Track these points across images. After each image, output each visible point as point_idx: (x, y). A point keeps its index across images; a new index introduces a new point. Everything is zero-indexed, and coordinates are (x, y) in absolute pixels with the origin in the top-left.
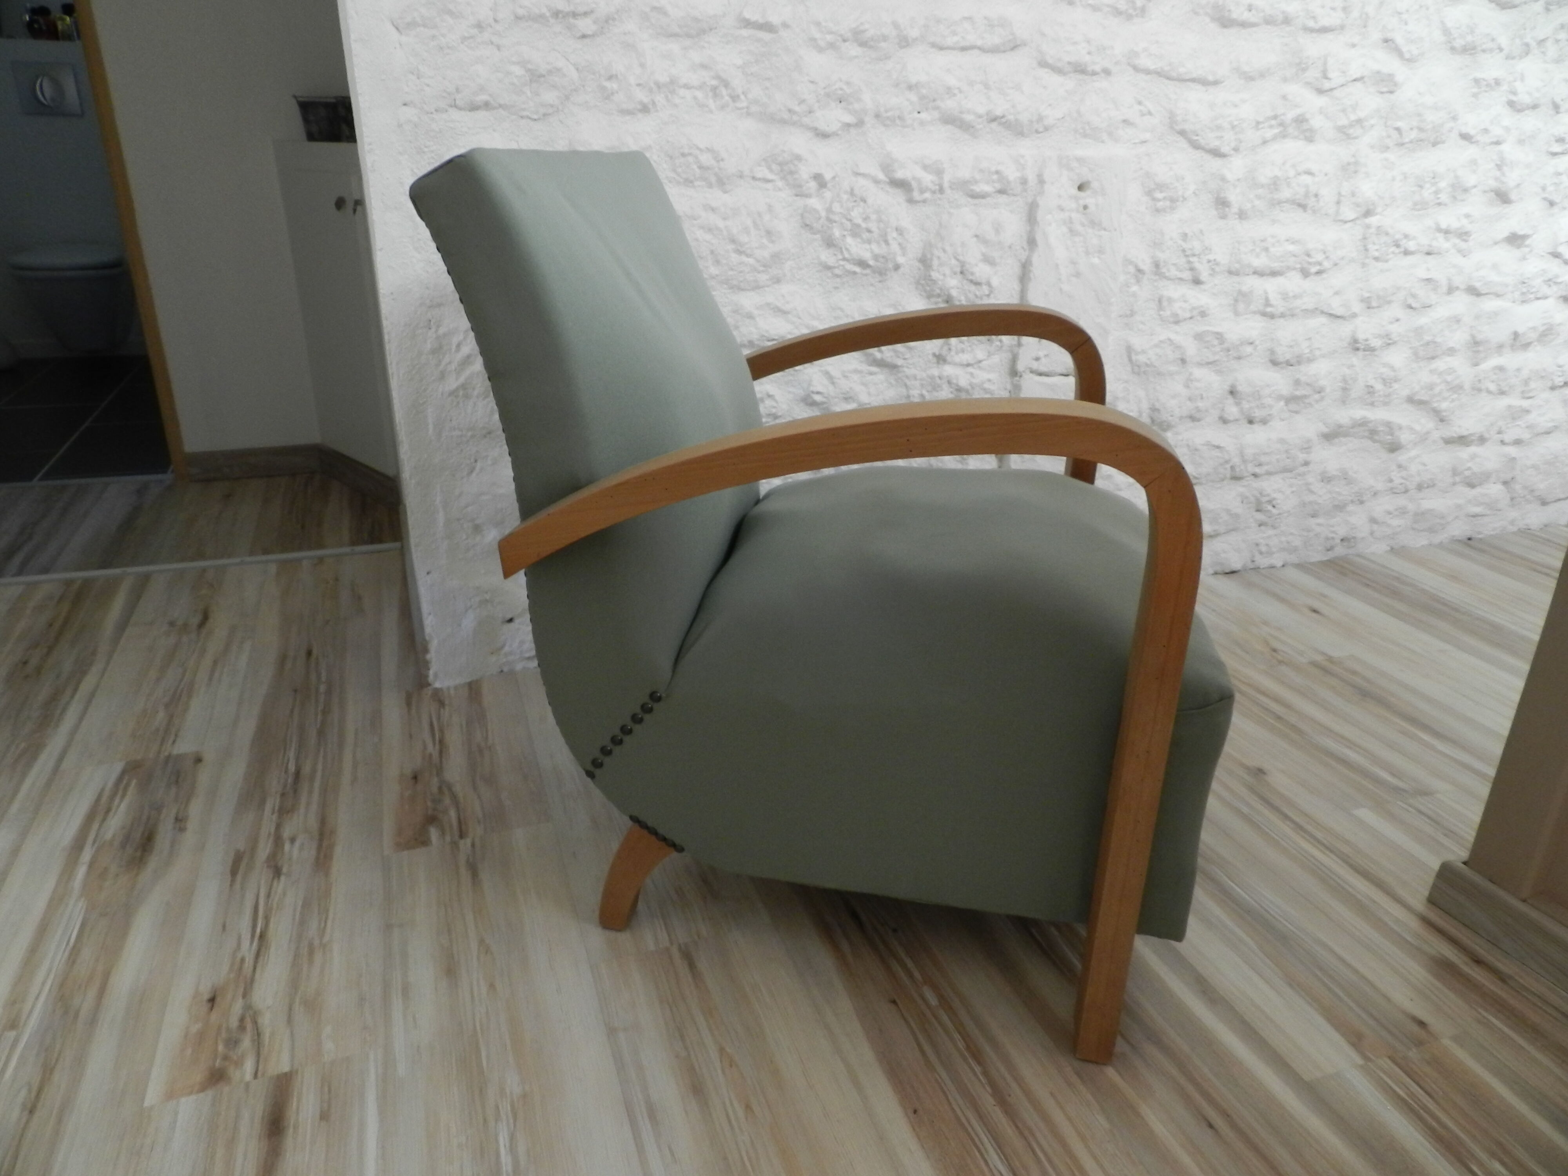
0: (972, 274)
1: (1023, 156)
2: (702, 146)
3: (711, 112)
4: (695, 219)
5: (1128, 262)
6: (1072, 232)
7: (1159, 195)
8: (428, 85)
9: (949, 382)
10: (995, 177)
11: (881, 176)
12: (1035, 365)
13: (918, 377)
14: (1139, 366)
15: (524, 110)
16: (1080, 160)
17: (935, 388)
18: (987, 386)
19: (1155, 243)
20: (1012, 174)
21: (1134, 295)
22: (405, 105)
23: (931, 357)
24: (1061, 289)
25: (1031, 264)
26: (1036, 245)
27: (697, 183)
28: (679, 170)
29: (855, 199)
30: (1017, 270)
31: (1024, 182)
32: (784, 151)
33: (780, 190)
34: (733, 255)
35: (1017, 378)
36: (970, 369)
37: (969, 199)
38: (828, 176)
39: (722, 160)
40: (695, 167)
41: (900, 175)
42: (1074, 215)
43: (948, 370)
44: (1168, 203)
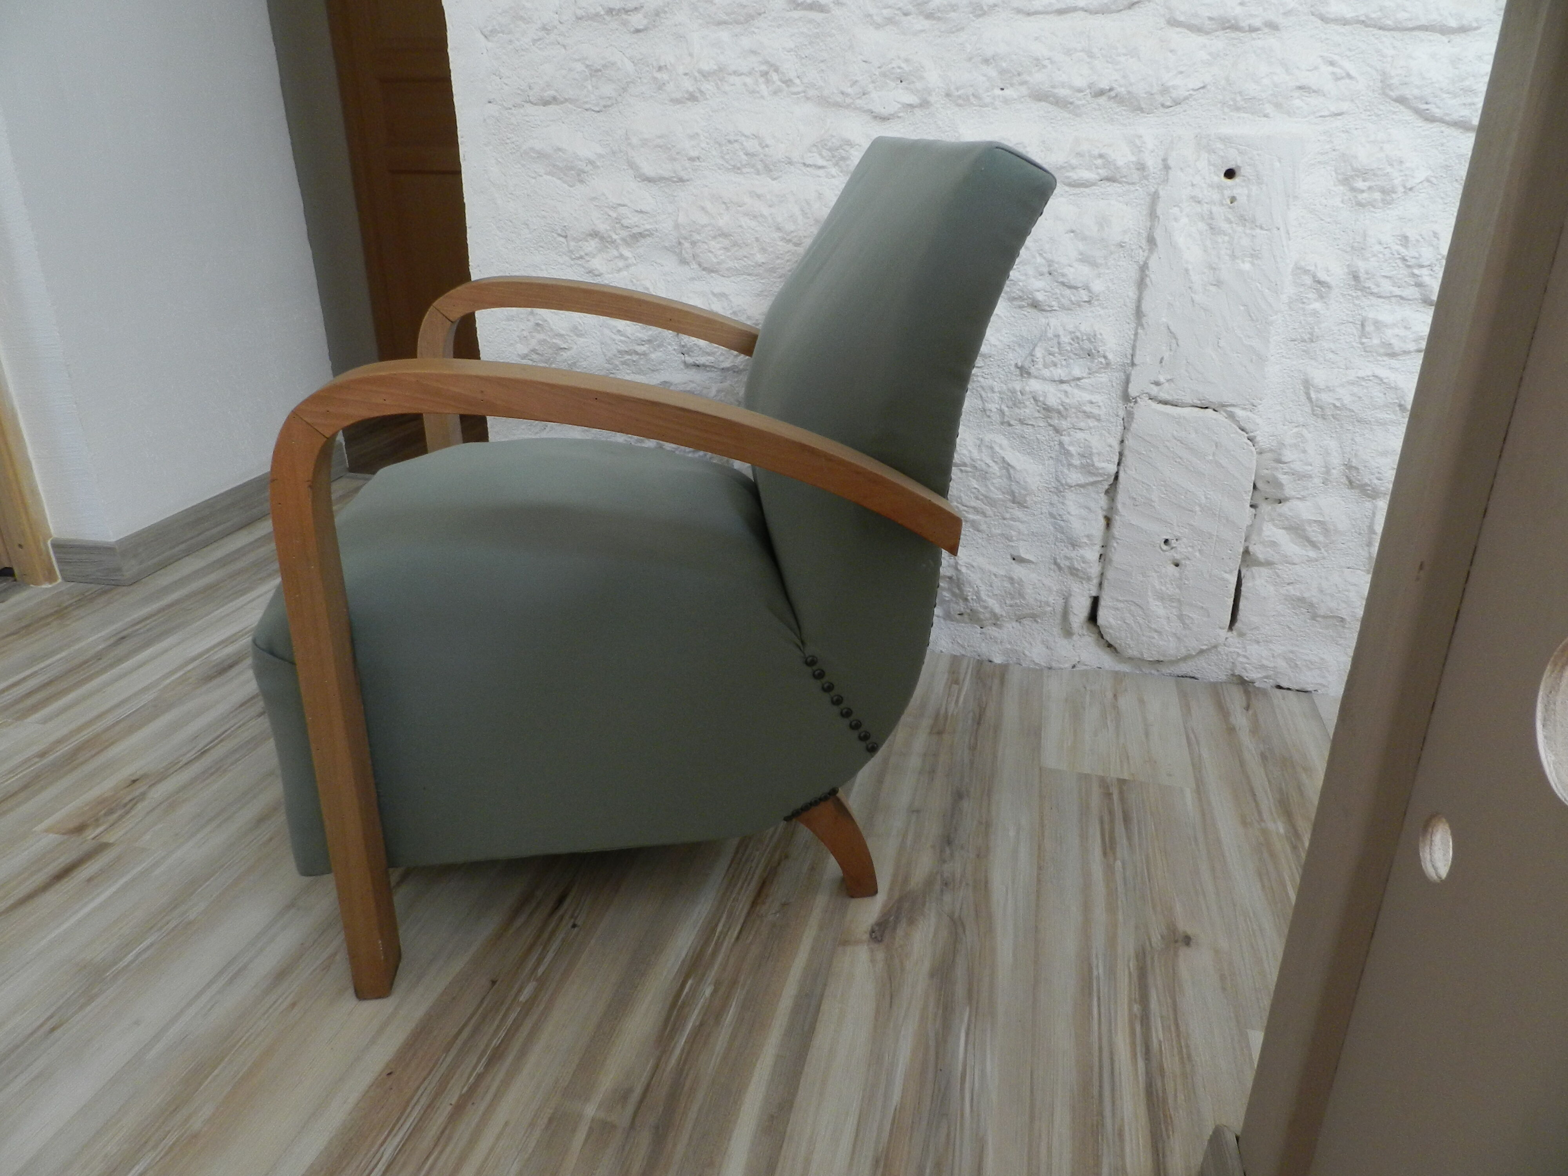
0: (1063, 275)
1: (1140, 137)
2: (747, 133)
4: (740, 206)
5: (1300, 270)
6: (1213, 230)
7: (1360, 184)
8: (506, 84)
9: (1035, 399)
10: (1099, 162)
12: (1154, 390)
13: (996, 389)
14: (1323, 409)
15: (586, 103)
16: (1226, 140)
17: (1016, 404)
18: (1088, 408)
19: (1352, 247)
20: (1123, 156)
21: (1315, 313)
22: (490, 102)
23: (1013, 368)
24: (1193, 301)
25: (1148, 268)
26: (1155, 244)
27: (745, 170)
28: (727, 157)
30: (1133, 273)
31: (1141, 167)
32: (833, 136)
33: (833, 177)
34: (780, 243)
35: (1132, 404)
36: (1065, 387)
37: (1067, 188)
39: (767, 146)
40: (741, 153)
42: (1215, 209)
43: (1034, 385)
44: (1377, 195)
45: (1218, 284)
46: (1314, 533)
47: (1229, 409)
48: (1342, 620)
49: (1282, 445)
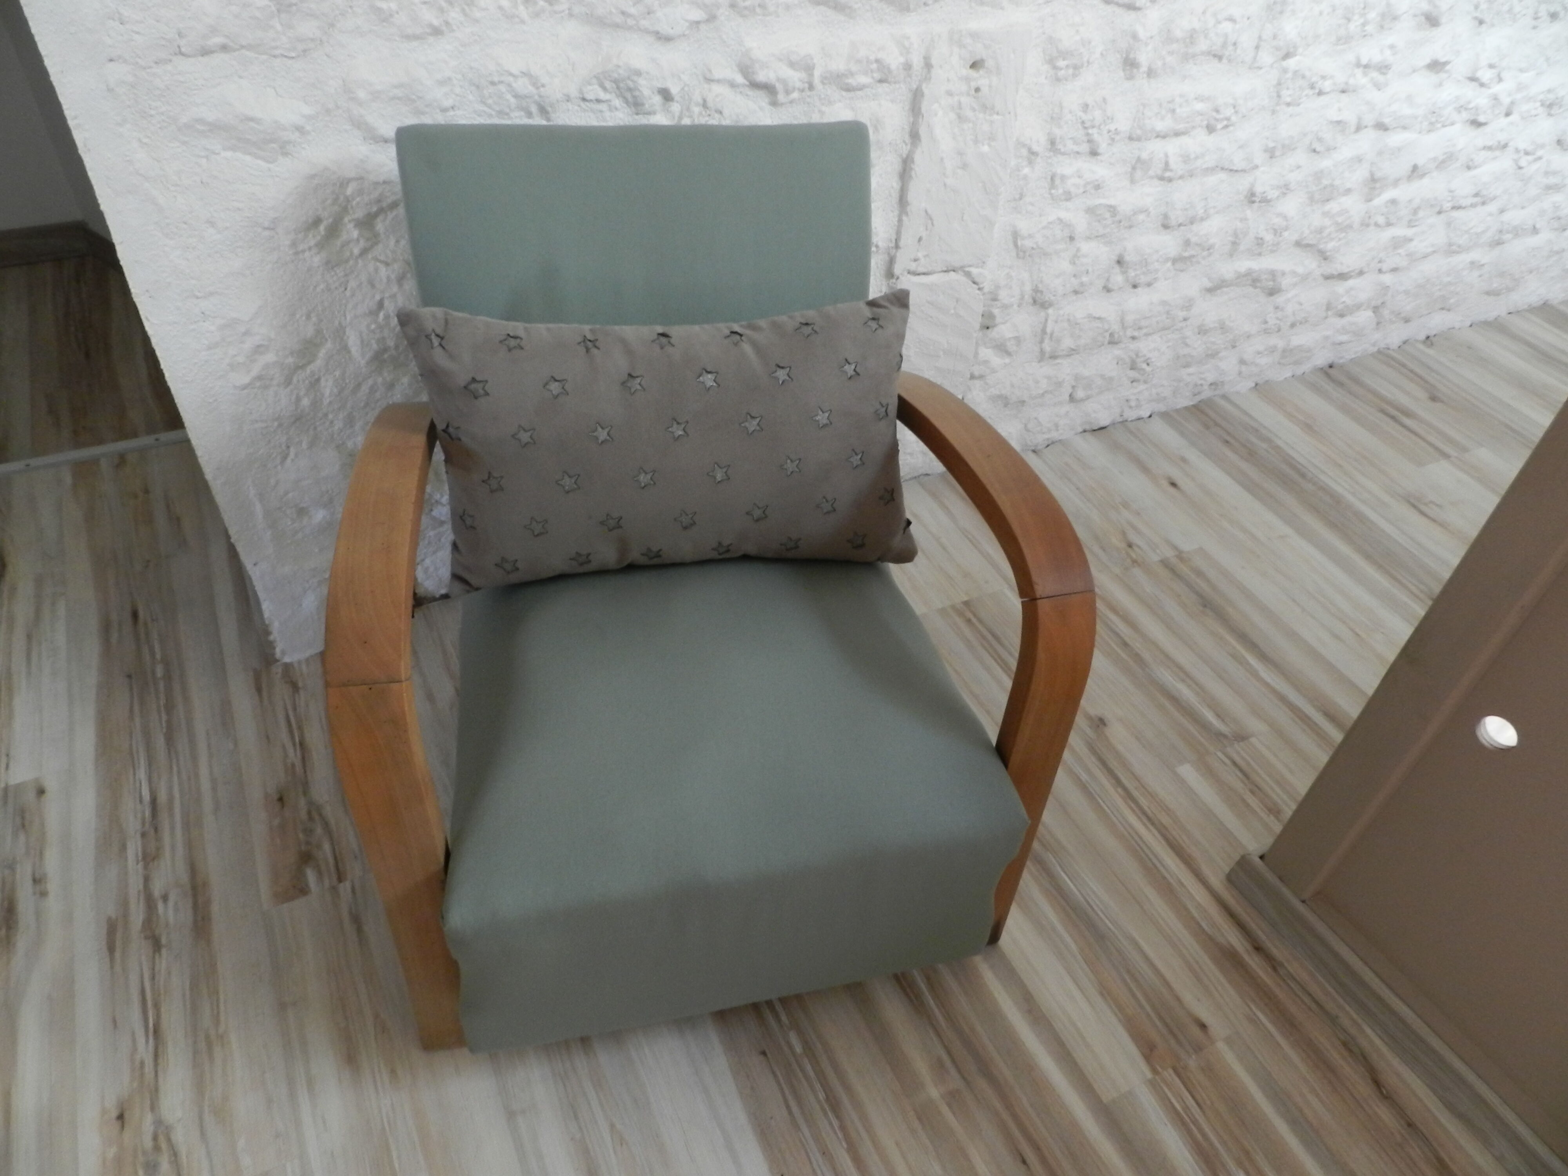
1: (908, 38)
2: (515, 71)
3: (523, 22)
5: (1020, 144)
6: (961, 118)
7: (1061, 63)
8: (138, 33)
10: (874, 66)
11: (740, 79)
12: (913, 266)
14: (1024, 252)
15: (276, 48)
16: (975, 36)
19: (1052, 118)
20: (894, 60)
21: (1025, 178)
22: (111, 60)
24: (945, 185)
25: (913, 161)
26: (919, 140)
28: (490, 101)
29: (708, 112)
30: (897, 166)
31: (908, 67)
32: (619, 66)
33: (617, 109)
35: (894, 281)
37: (844, 93)
38: (674, 90)
39: (543, 86)
40: (509, 97)
41: (761, 77)
42: (964, 99)
44: (1071, 71)
45: (965, 166)
46: (1011, 346)
47: (967, 269)
48: (1024, 402)
49: (998, 287)
